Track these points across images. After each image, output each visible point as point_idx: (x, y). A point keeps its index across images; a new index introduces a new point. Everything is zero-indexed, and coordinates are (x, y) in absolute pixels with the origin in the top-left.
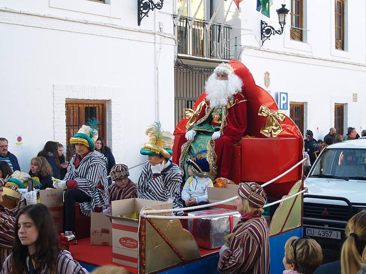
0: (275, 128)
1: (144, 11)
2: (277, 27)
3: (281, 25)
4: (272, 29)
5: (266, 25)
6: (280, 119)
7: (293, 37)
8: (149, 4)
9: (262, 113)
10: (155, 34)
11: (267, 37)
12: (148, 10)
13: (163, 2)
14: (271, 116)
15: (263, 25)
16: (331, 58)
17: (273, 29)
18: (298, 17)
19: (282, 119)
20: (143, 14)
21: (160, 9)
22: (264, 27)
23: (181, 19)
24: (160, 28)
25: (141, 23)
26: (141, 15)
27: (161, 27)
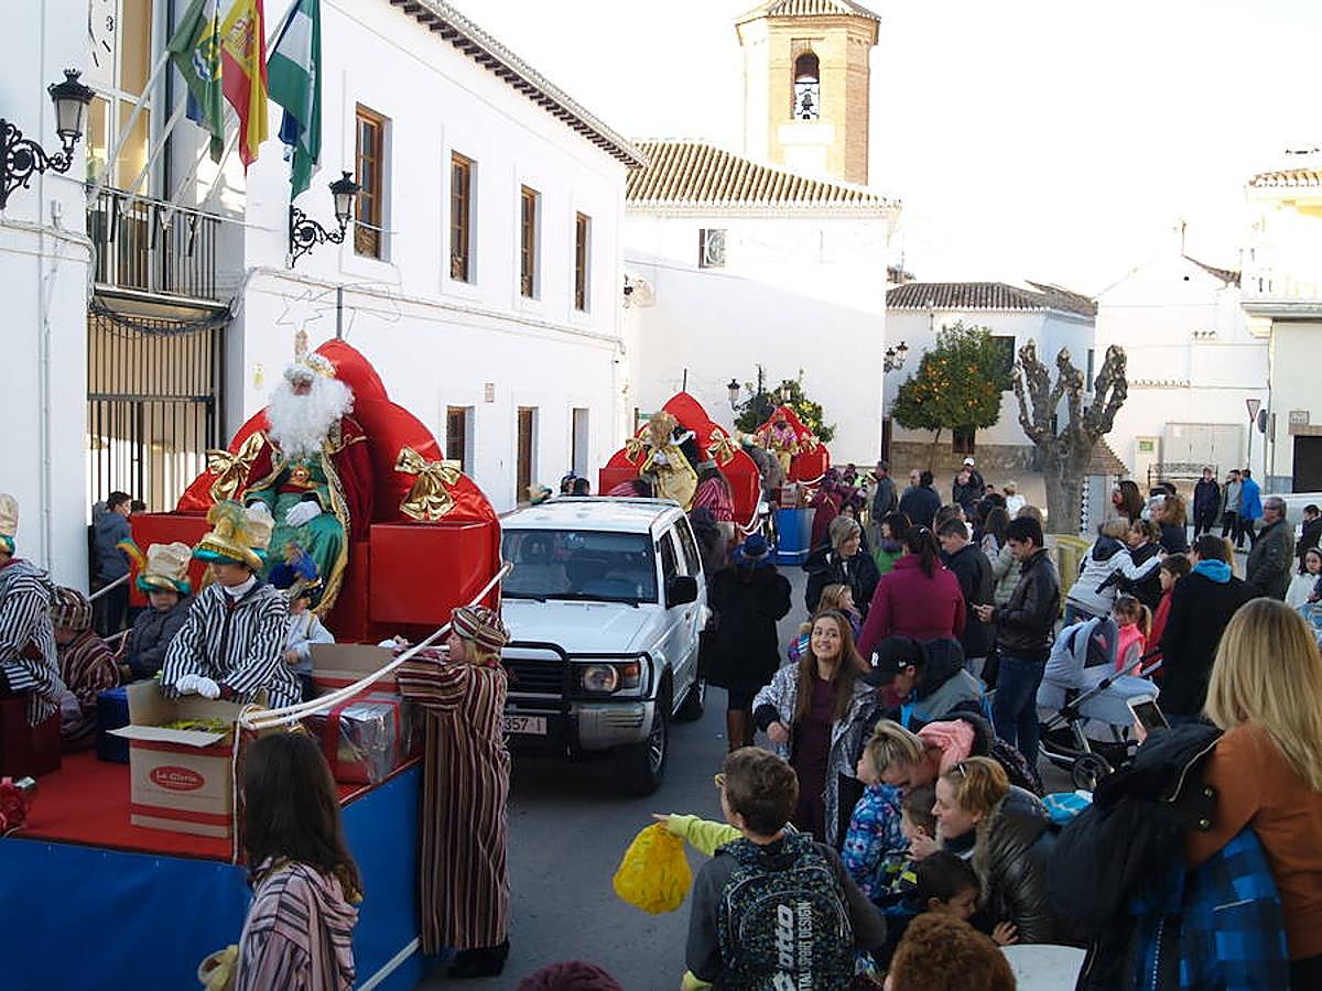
0: (436, 500)
1: (17, 173)
2: (331, 225)
3: (339, 220)
4: (316, 230)
5: (302, 219)
6: (448, 480)
7: (359, 249)
8: (33, 156)
9: (405, 465)
10: (41, 232)
11: (306, 248)
12: (27, 170)
13: (72, 155)
14: (426, 474)
15: (295, 218)
16: (441, 301)
17: (320, 229)
18: (371, 200)
19: (452, 479)
20: (13, 180)
21: (62, 171)
22: (298, 223)
23: (101, 194)
24: (55, 218)
25: (7, 203)
26: (7, 183)
27: (58, 215)
